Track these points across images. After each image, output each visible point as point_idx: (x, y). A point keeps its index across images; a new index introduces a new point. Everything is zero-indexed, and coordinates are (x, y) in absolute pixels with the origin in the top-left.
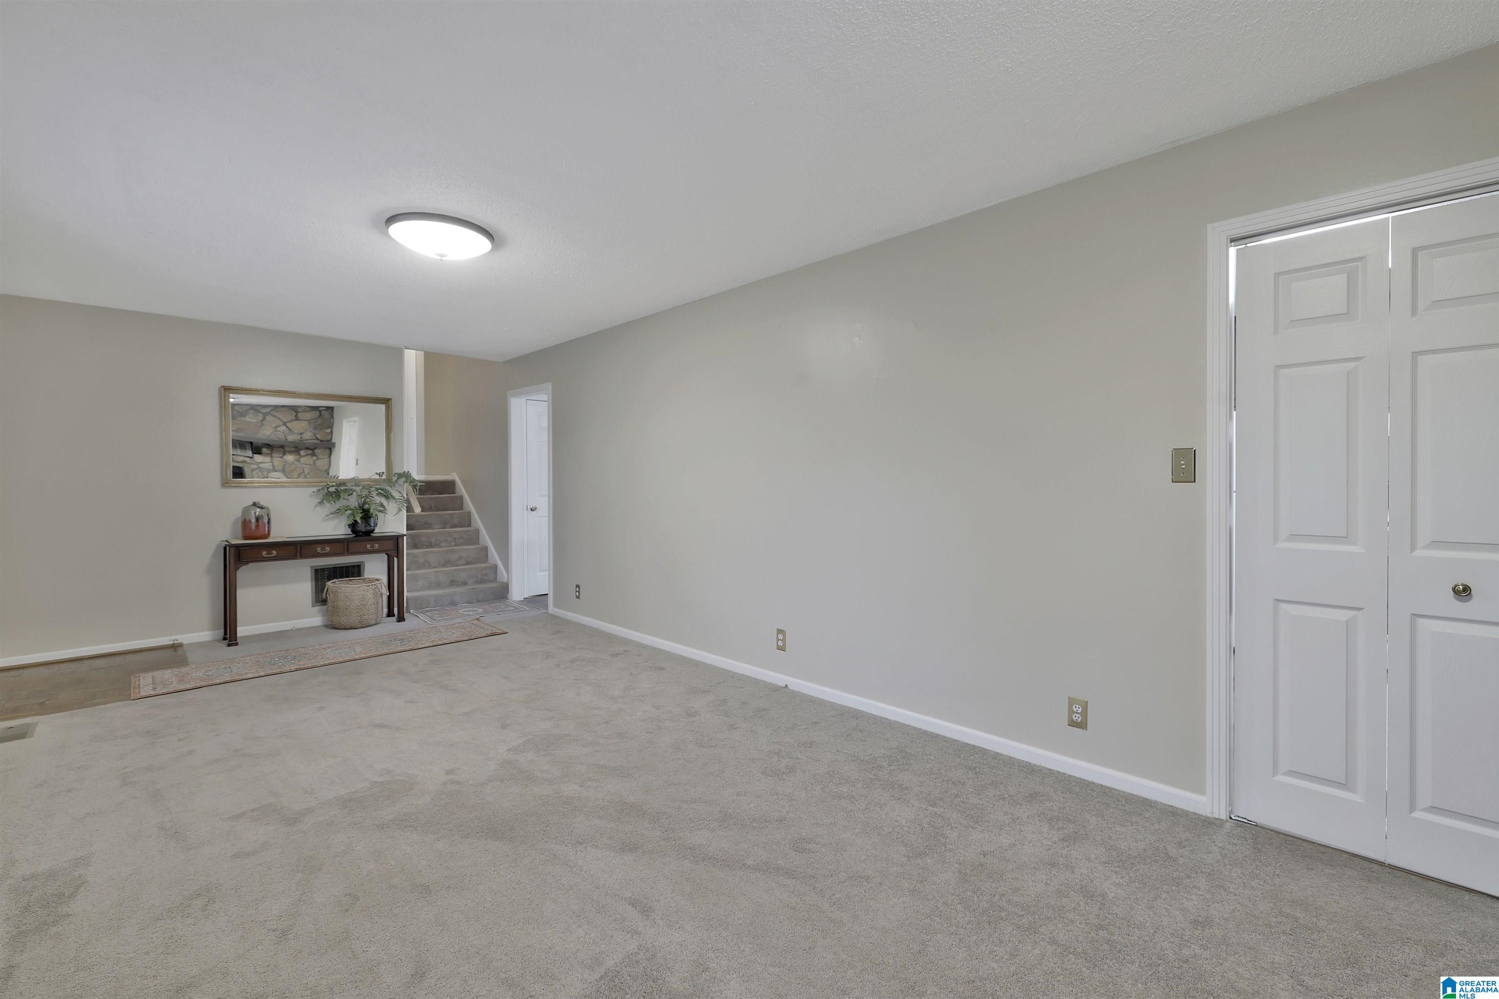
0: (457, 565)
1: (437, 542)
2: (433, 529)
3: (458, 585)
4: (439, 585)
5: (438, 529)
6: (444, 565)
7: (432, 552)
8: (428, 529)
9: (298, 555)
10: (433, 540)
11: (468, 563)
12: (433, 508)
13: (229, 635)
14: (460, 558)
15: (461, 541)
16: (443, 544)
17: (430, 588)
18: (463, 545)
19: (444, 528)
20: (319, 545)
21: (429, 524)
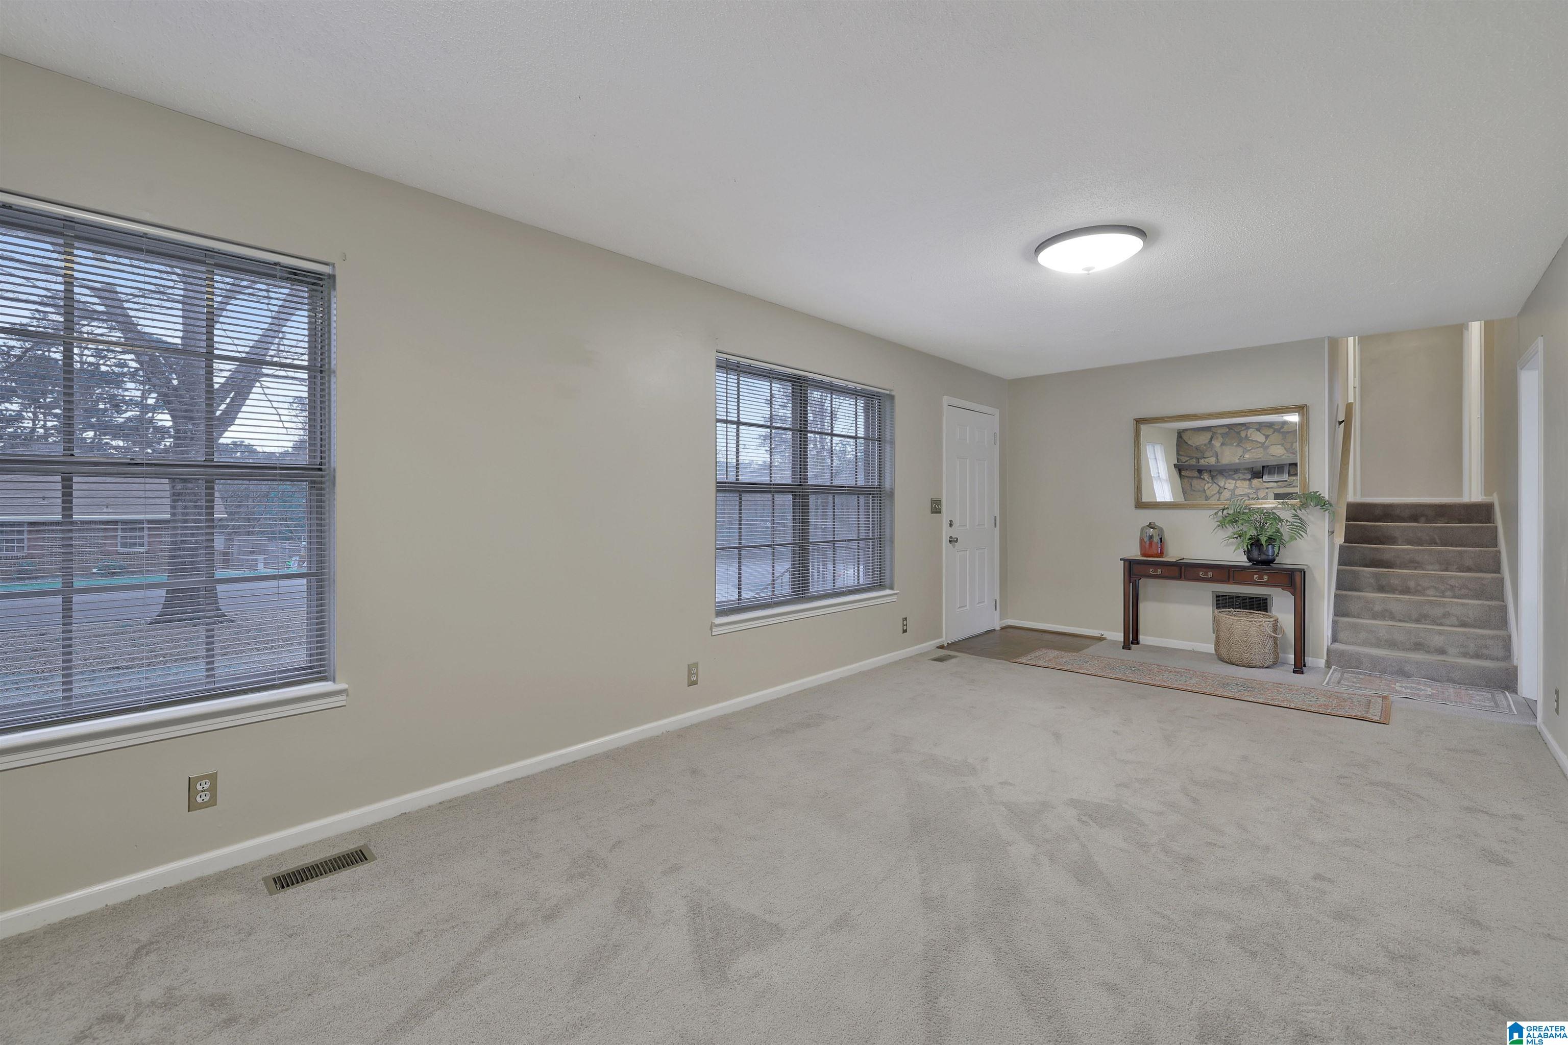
0: (1441, 625)
1: (1419, 588)
2: (1423, 569)
3: (1428, 652)
4: (1392, 644)
5: (1434, 571)
6: (1418, 621)
7: (1397, 600)
8: (1415, 569)
9: (1183, 577)
10: (1412, 584)
11: (1464, 625)
12: (1438, 541)
13: (1132, 636)
14: (1446, 615)
15: (1463, 591)
16: (1429, 592)
17: (1378, 645)
18: (1469, 599)
19: (1447, 570)
20: (1203, 569)
21: (1418, 563)
